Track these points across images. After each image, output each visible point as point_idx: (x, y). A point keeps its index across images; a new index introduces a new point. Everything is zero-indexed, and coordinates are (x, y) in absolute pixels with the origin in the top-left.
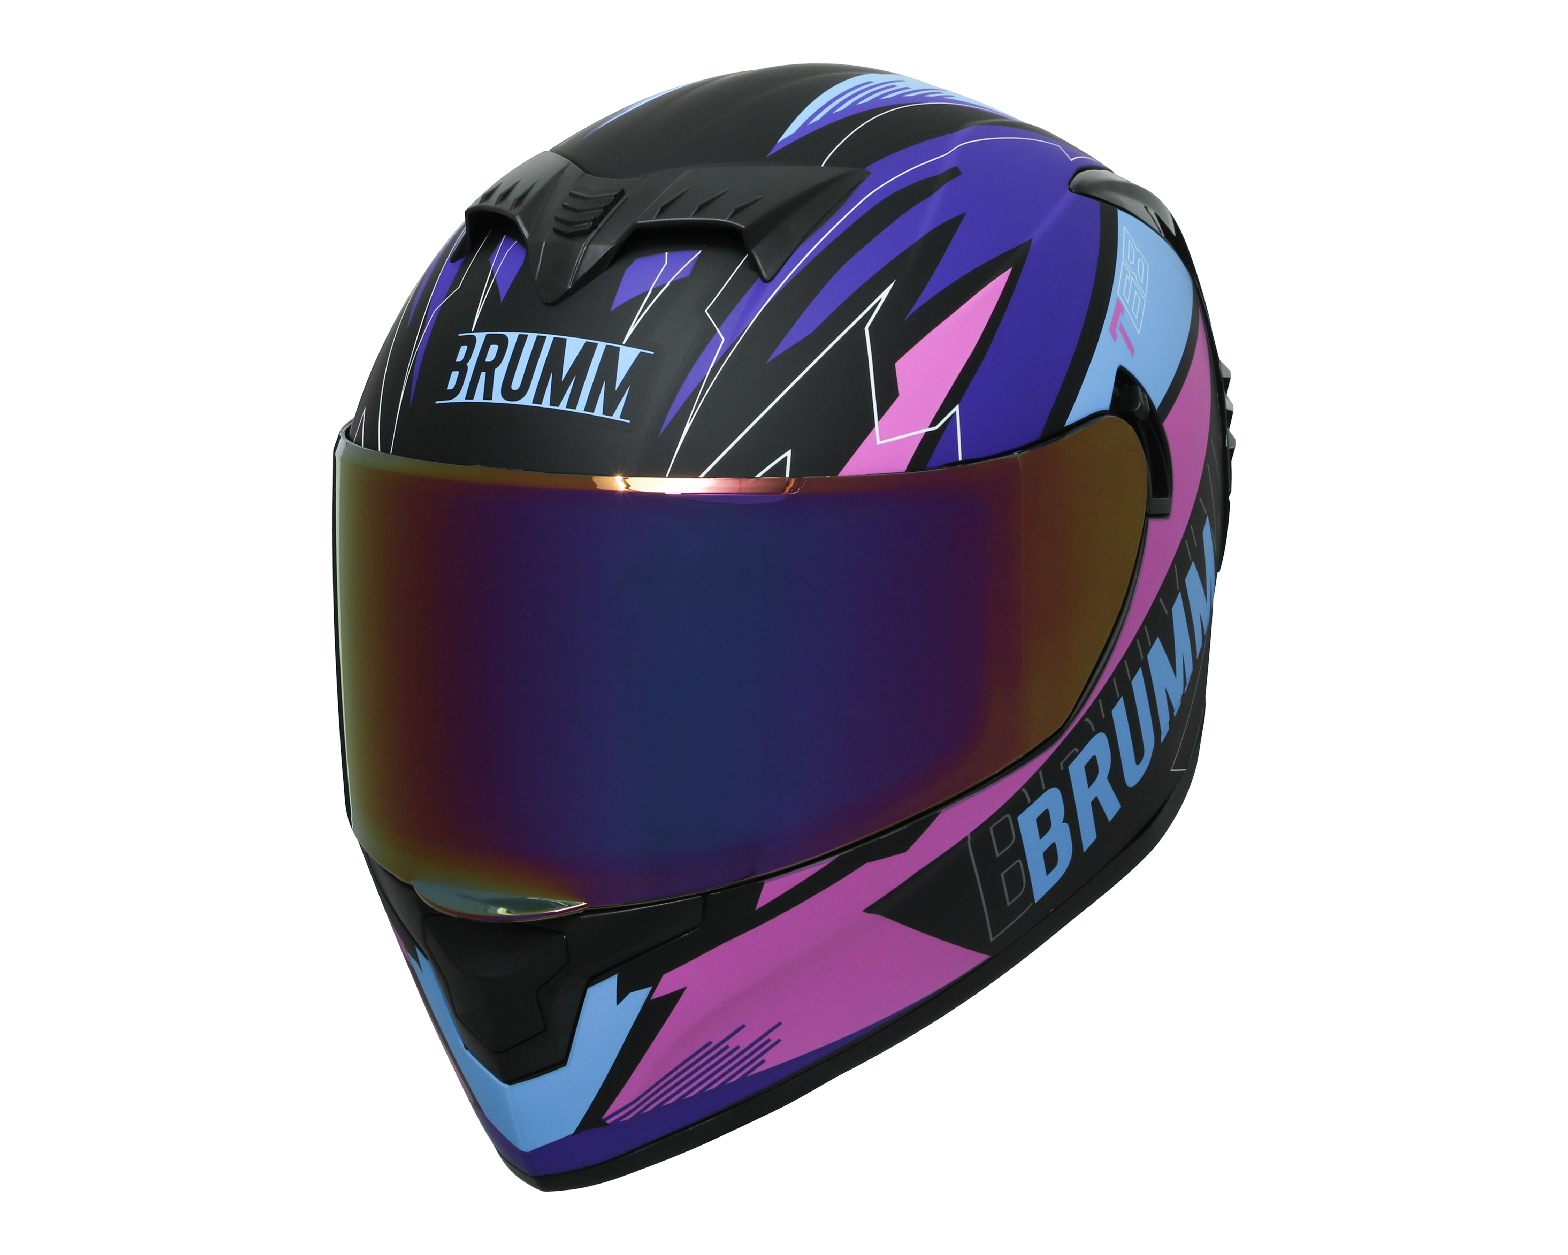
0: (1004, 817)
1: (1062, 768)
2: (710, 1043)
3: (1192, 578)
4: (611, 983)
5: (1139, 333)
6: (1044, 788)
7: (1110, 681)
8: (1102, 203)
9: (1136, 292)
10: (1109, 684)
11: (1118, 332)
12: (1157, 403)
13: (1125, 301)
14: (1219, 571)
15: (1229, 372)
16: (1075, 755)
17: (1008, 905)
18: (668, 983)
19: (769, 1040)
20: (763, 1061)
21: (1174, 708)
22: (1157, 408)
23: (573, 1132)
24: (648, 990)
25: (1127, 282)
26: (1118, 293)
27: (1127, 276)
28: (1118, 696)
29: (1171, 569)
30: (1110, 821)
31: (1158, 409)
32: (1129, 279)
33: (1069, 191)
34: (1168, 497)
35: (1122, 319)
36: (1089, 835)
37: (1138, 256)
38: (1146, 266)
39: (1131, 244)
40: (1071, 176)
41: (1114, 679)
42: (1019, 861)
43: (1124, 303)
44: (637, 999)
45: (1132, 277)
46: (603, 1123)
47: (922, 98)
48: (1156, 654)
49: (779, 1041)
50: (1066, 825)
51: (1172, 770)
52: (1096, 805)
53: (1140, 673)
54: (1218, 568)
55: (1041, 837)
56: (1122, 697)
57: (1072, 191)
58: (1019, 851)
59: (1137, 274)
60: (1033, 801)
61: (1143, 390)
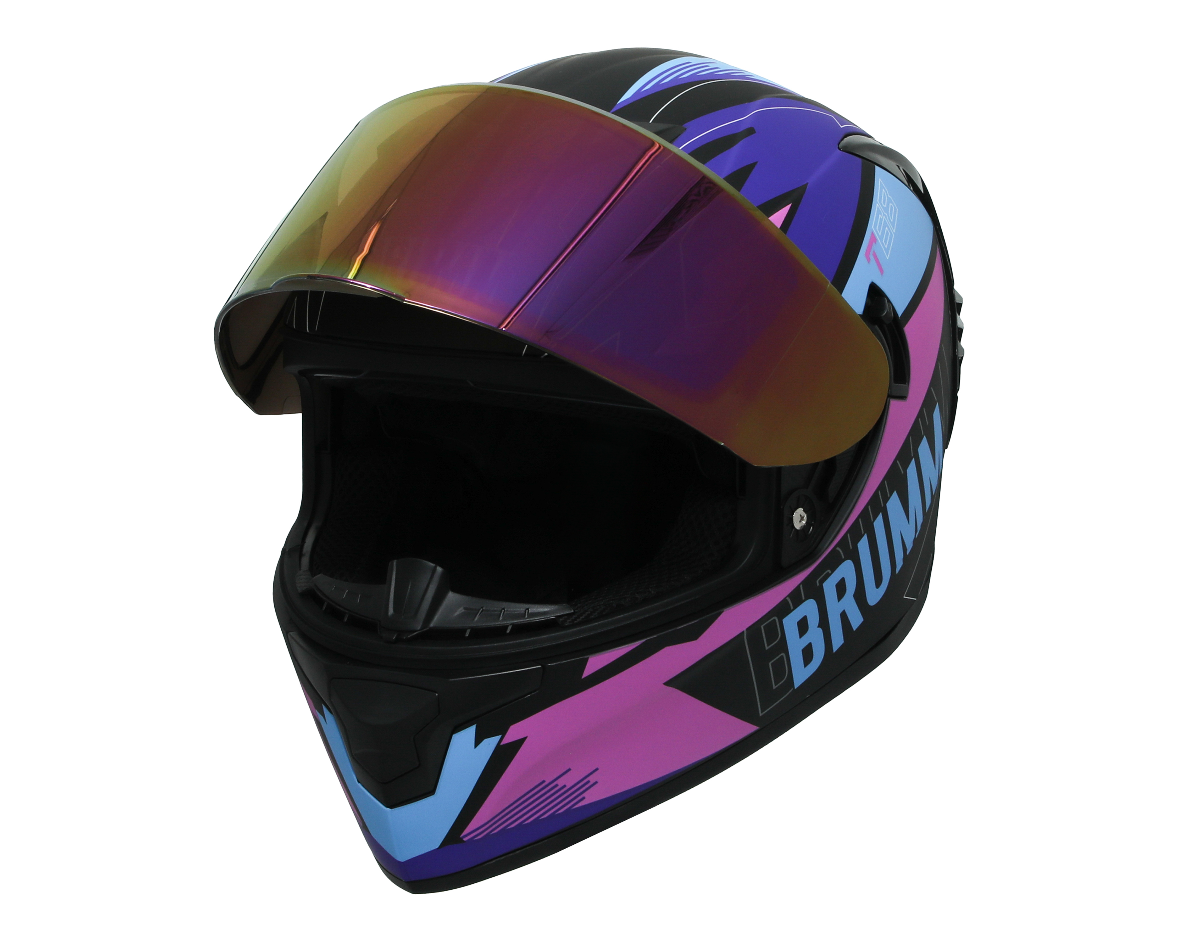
0: (772, 619)
1: (818, 584)
2: (544, 781)
3: (924, 448)
4: (471, 731)
5: (888, 258)
6: (803, 598)
7: (857, 521)
8: (864, 160)
9: (887, 228)
10: (856, 523)
11: (871, 257)
12: (900, 312)
13: (878, 234)
14: (947, 448)
15: (961, 299)
16: (828, 576)
17: (774, 688)
18: (513, 733)
19: (588, 782)
20: (584, 798)
21: (907, 548)
22: (899, 316)
23: (437, 847)
24: (499, 737)
25: (880, 220)
26: (873, 227)
27: (880, 215)
28: (863, 533)
29: (907, 439)
30: (854, 630)
31: (901, 317)
32: (882, 217)
33: (838, 150)
34: (905, 384)
35: (874, 247)
36: (838, 640)
37: (889, 201)
38: (895, 209)
39: (885, 193)
40: (840, 139)
41: (860, 520)
42: (783, 654)
43: (877, 237)
44: (490, 744)
45: (884, 217)
46: (461, 841)
47: (728, 75)
48: (894, 503)
49: (596, 782)
50: (820, 630)
51: (905, 597)
52: (844, 616)
53: (880, 517)
54: (946, 445)
55: (801, 637)
56: (866, 534)
57: (840, 150)
58: (783, 646)
59: (888, 215)
60: (795, 608)
61: (889, 301)
